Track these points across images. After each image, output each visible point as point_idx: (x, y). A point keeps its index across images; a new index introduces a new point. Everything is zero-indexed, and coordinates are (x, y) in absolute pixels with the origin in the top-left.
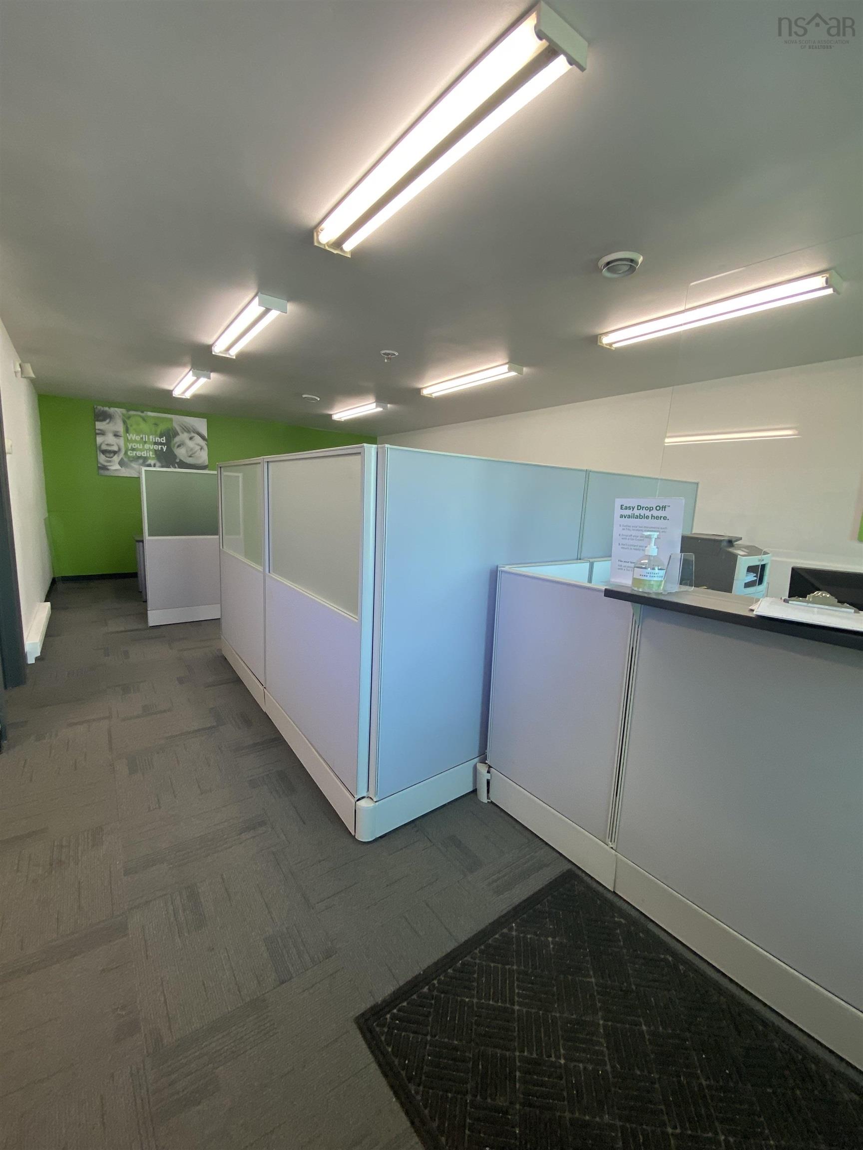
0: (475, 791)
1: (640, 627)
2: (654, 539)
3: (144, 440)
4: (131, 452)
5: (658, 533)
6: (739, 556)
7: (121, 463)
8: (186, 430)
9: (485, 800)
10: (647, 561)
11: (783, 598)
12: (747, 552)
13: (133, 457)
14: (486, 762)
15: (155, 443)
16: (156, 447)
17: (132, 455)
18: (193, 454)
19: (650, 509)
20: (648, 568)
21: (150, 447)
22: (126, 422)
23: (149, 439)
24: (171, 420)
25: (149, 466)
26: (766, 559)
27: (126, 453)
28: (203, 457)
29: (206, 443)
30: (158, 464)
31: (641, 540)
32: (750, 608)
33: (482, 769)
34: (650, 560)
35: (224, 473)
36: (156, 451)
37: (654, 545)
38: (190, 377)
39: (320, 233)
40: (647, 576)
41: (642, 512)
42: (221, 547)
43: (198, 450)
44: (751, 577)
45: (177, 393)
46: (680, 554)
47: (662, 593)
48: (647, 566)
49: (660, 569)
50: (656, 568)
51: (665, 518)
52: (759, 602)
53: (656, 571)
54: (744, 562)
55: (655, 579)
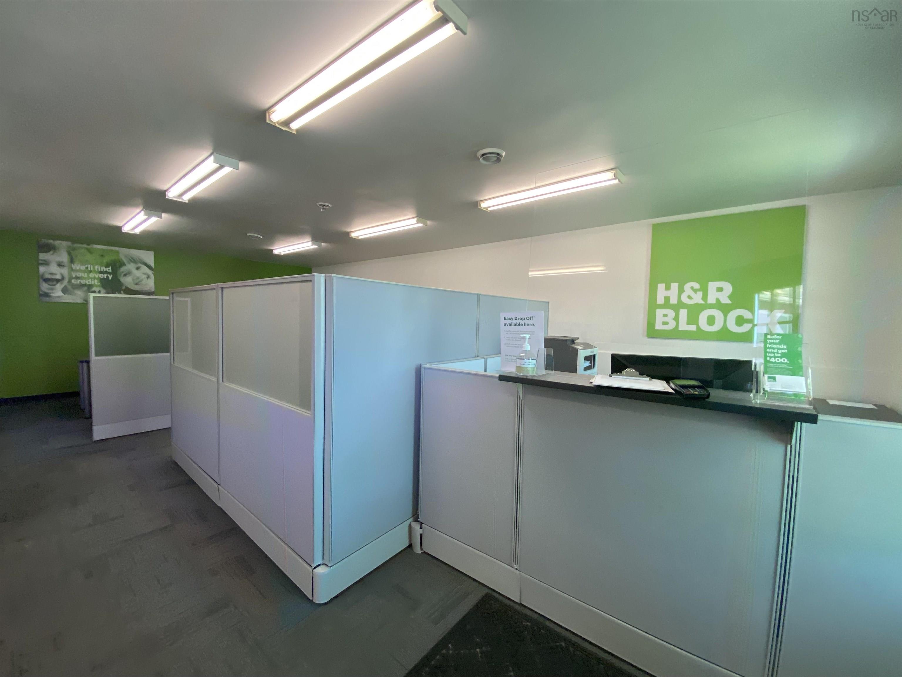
0: (410, 546)
1: (523, 400)
2: (527, 339)
3: (89, 269)
4: (75, 280)
5: (529, 335)
6: (578, 350)
7: (65, 291)
8: (133, 260)
9: (419, 552)
10: (524, 354)
11: (608, 374)
12: (583, 347)
13: (77, 285)
14: (419, 520)
15: (101, 272)
16: (102, 276)
17: (75, 283)
18: (140, 281)
19: (523, 319)
20: (525, 359)
21: (95, 276)
22: (71, 253)
23: (94, 268)
24: (118, 252)
25: (94, 292)
26: (595, 351)
27: (70, 281)
28: (150, 284)
29: (153, 272)
30: (103, 291)
31: (519, 340)
32: (590, 381)
33: (416, 526)
34: (526, 353)
35: (177, 299)
36: (101, 280)
37: (528, 343)
38: (142, 216)
39: (272, 114)
40: (525, 364)
41: (518, 322)
42: (172, 363)
43: (145, 278)
44: (587, 364)
45: (126, 229)
46: (544, 349)
47: (535, 375)
48: (525, 357)
49: (533, 359)
50: (530, 359)
51: (533, 325)
52: (595, 377)
53: (531, 360)
54: (582, 354)
55: (530, 366)
